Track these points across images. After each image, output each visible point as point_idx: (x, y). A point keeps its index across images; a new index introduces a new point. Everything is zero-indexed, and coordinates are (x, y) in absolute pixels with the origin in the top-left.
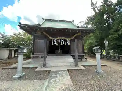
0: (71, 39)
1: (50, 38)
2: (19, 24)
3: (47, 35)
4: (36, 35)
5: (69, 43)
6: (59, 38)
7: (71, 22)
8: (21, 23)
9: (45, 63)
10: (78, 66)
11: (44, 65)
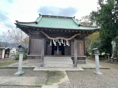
0: (70, 39)
1: (49, 38)
2: (16, 23)
3: (45, 34)
4: (32, 33)
5: (68, 43)
6: (58, 38)
7: (72, 19)
8: (18, 21)
9: (42, 64)
10: (77, 68)
11: (42, 66)
